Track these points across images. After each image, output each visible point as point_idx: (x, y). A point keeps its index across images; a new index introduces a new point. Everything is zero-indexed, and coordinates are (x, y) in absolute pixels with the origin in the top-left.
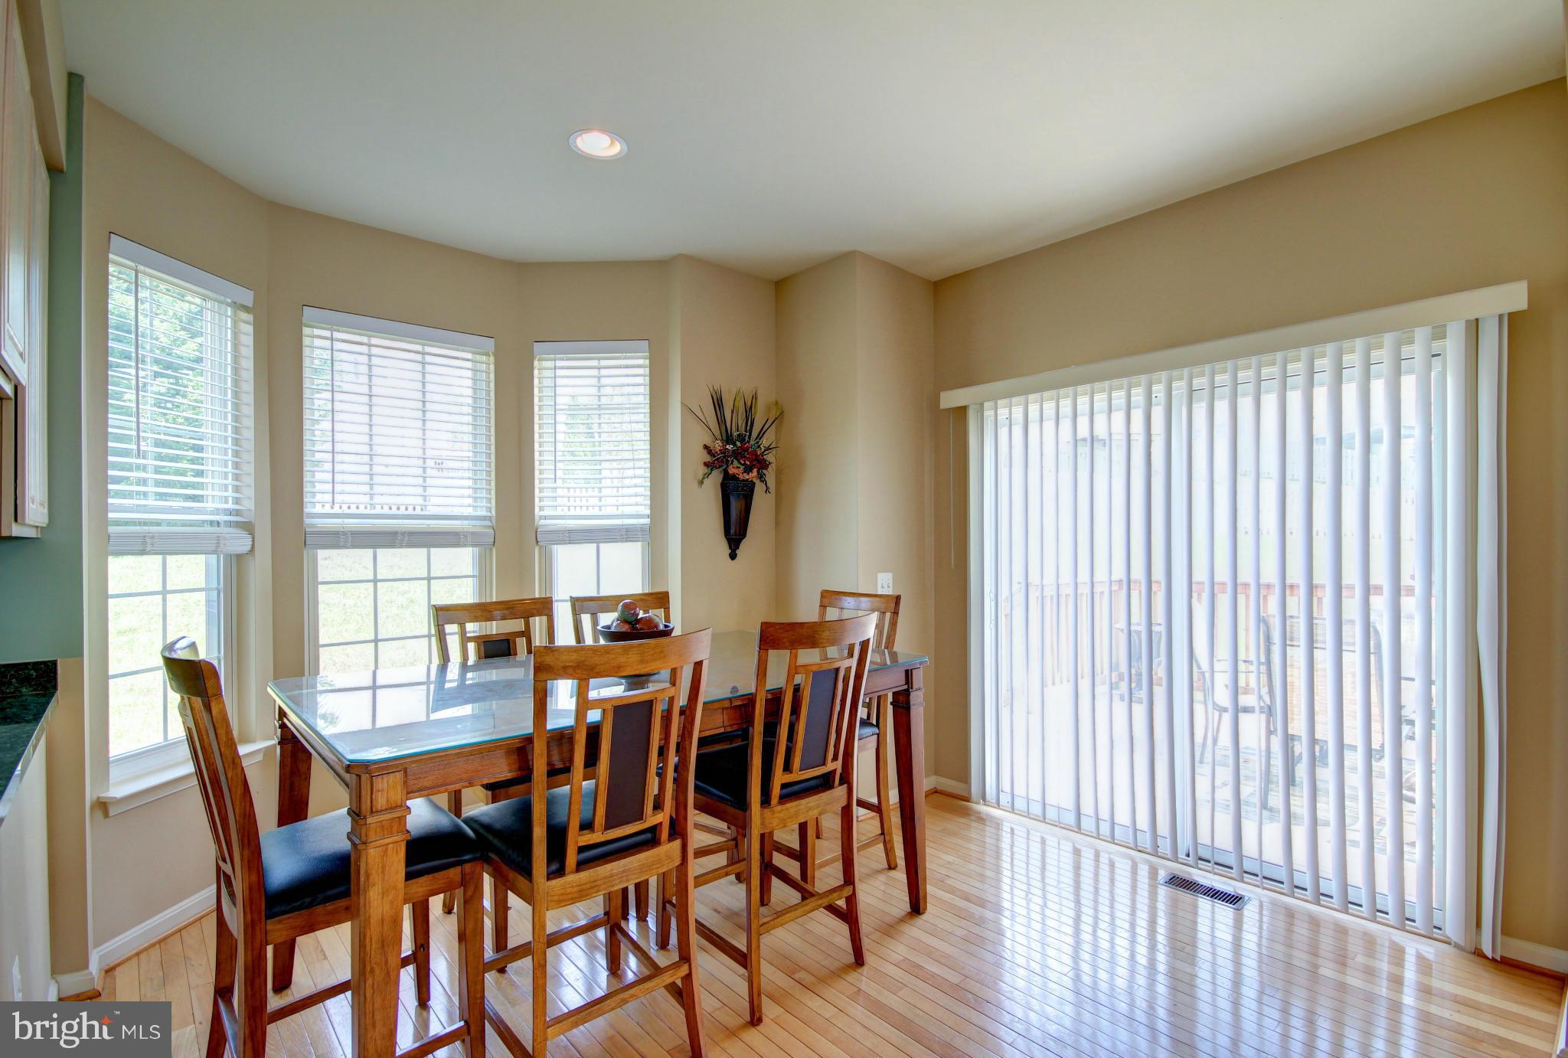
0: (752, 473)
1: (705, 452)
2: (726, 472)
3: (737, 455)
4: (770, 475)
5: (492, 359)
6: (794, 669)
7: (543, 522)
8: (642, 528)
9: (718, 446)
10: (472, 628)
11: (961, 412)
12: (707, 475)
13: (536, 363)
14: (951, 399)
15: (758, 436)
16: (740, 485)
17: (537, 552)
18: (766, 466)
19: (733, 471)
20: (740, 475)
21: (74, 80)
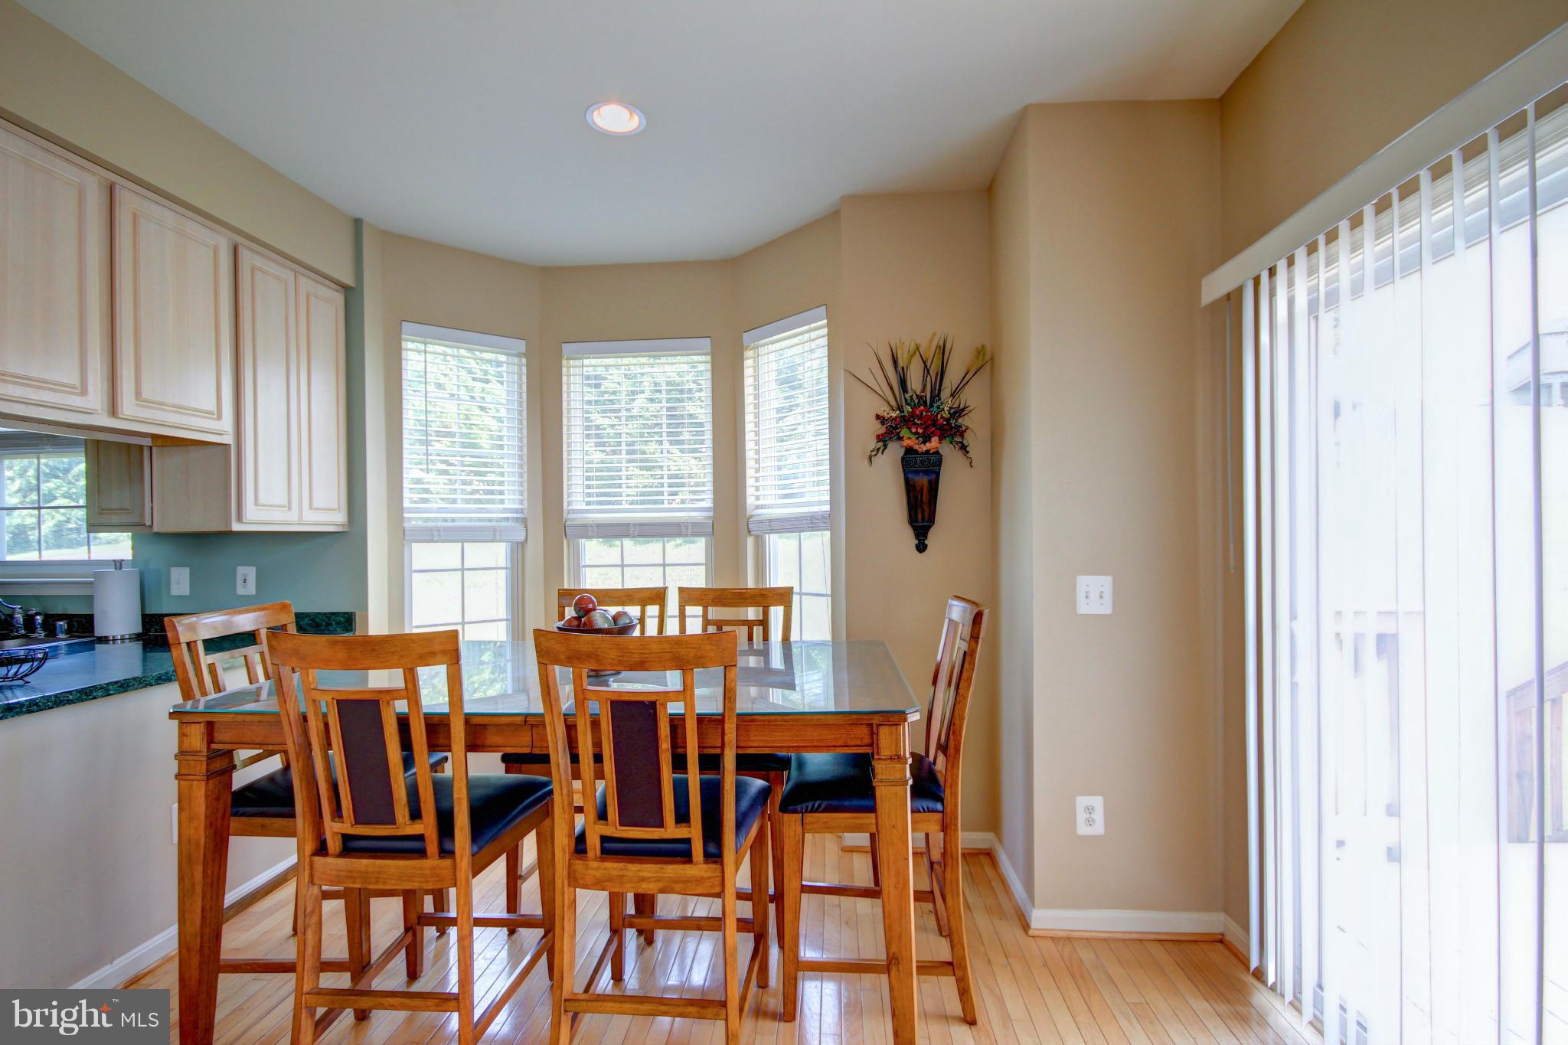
0: (930, 442)
1: (877, 422)
8: (823, 516)
9: (892, 413)
12: (881, 451)
15: (953, 395)
16: (919, 458)
17: (750, 542)
18: (960, 431)
19: (906, 442)
20: (916, 447)
21: (358, 223)
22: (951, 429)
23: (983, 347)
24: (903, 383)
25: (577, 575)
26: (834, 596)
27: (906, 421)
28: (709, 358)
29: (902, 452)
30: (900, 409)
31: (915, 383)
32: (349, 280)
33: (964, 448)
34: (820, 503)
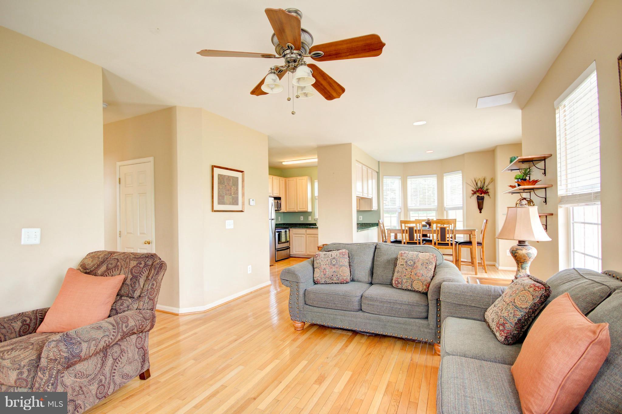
0: (482, 195)
1: (472, 191)
7: (446, 206)
8: (461, 207)
12: (472, 196)
15: (486, 187)
16: (480, 197)
17: (445, 212)
18: (488, 193)
19: (477, 195)
20: (479, 195)
21: (379, 162)
22: (486, 192)
23: (492, 178)
24: (477, 184)
25: (410, 218)
26: (463, 221)
27: (478, 191)
28: (436, 178)
29: (477, 196)
30: (476, 189)
31: (479, 185)
32: (378, 171)
33: (489, 195)
34: (461, 205)
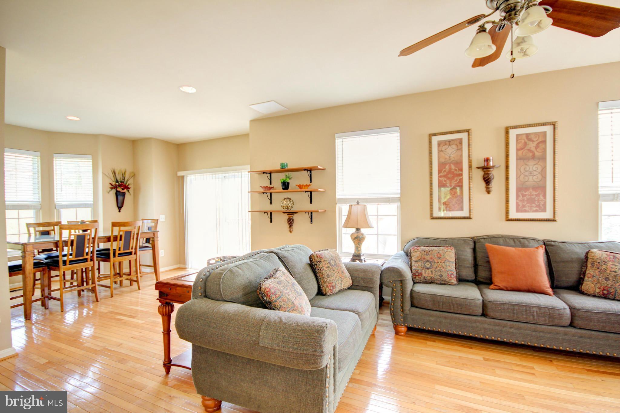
0: (125, 190)
1: (110, 185)
2: (116, 190)
3: (120, 186)
4: (130, 190)
5: (39, 158)
6: (120, 231)
7: (57, 203)
8: (90, 204)
9: (114, 183)
10: (38, 229)
11: (183, 177)
12: (110, 191)
13: (54, 159)
14: (180, 174)
15: (127, 180)
16: (120, 193)
17: (56, 211)
18: (129, 188)
23: (135, 171)
24: (116, 177)
31: (119, 178)
